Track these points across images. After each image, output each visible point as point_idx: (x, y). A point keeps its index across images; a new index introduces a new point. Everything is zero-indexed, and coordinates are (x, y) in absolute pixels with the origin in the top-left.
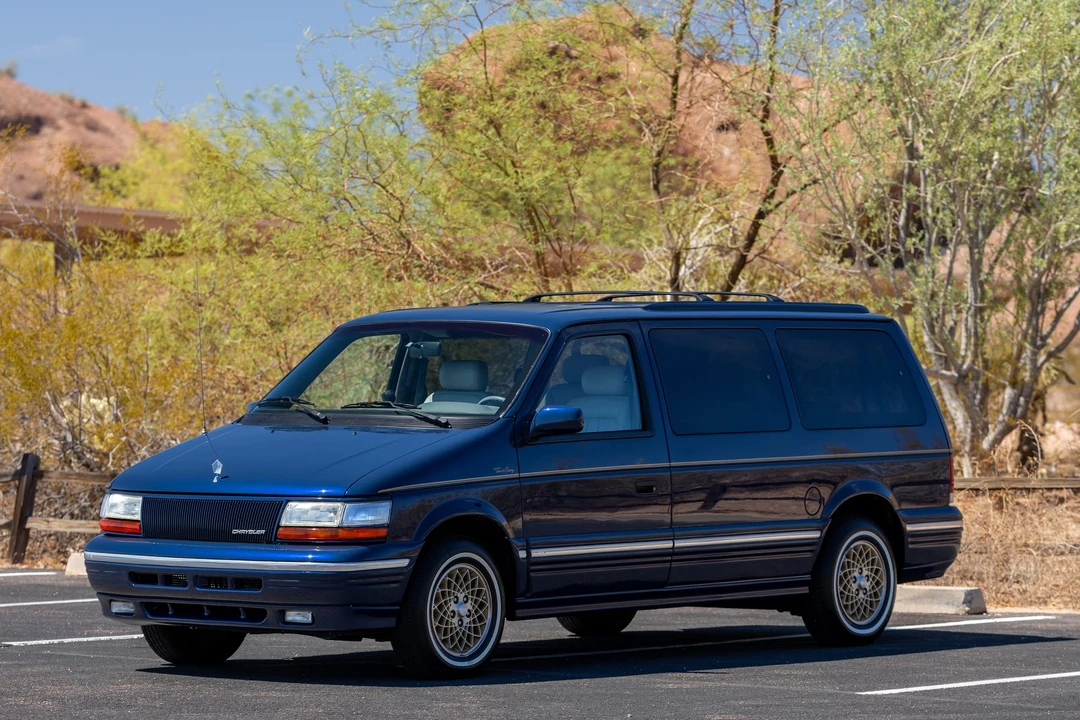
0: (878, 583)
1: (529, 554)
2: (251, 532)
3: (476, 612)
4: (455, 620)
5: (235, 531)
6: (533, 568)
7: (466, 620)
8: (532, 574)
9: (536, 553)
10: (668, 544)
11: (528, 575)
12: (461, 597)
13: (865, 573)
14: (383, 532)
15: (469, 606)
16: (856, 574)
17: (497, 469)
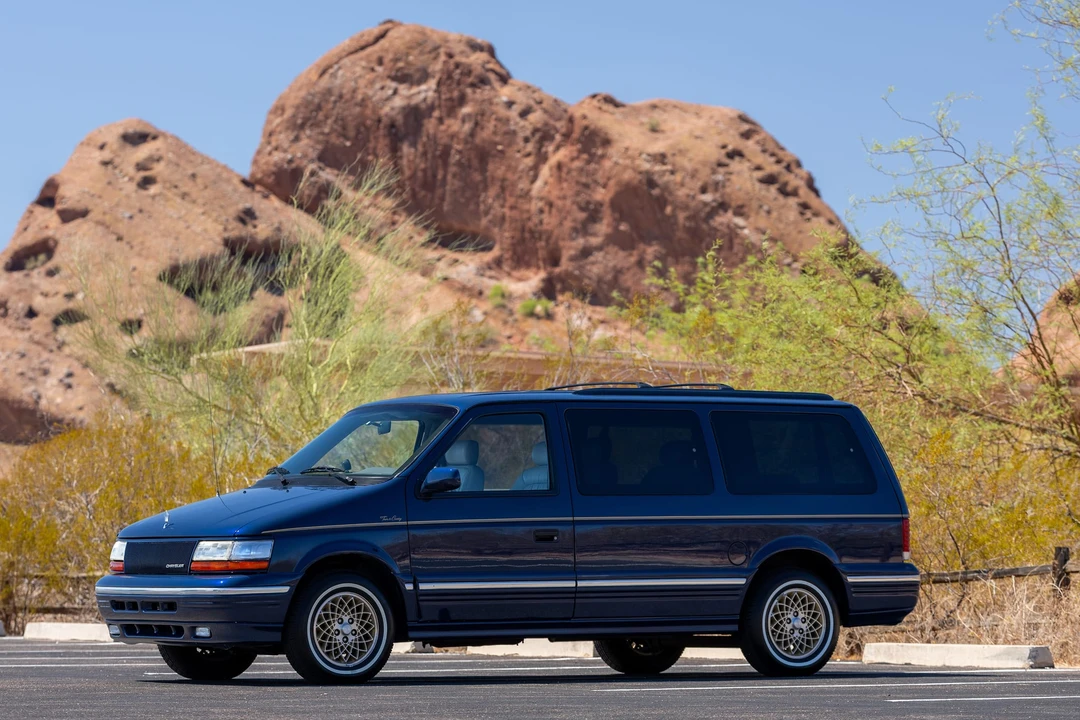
0: (816, 625)
1: (416, 587)
2: (176, 566)
3: (362, 631)
4: (340, 638)
5: (168, 566)
6: (421, 598)
7: (351, 638)
8: (421, 603)
9: (423, 587)
10: (572, 584)
11: (418, 604)
12: (346, 619)
13: (801, 615)
14: (265, 565)
15: (354, 626)
16: (791, 616)
17: (384, 518)
